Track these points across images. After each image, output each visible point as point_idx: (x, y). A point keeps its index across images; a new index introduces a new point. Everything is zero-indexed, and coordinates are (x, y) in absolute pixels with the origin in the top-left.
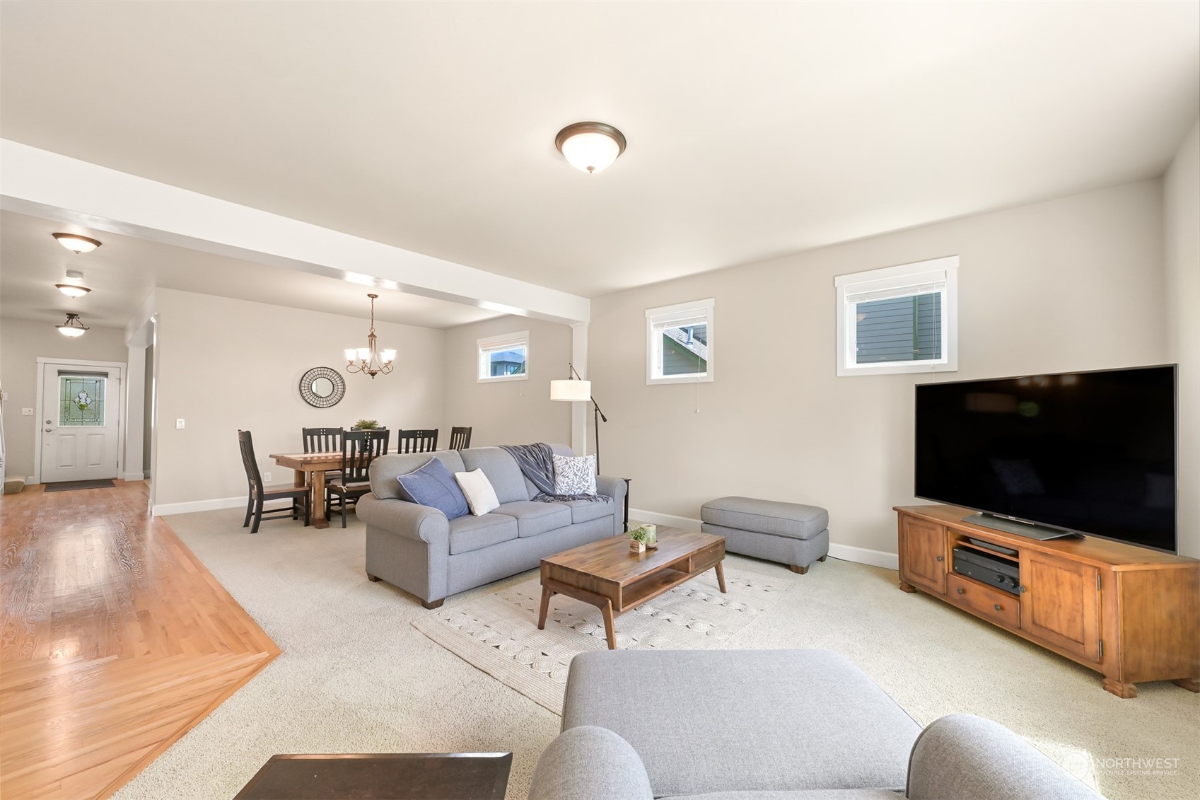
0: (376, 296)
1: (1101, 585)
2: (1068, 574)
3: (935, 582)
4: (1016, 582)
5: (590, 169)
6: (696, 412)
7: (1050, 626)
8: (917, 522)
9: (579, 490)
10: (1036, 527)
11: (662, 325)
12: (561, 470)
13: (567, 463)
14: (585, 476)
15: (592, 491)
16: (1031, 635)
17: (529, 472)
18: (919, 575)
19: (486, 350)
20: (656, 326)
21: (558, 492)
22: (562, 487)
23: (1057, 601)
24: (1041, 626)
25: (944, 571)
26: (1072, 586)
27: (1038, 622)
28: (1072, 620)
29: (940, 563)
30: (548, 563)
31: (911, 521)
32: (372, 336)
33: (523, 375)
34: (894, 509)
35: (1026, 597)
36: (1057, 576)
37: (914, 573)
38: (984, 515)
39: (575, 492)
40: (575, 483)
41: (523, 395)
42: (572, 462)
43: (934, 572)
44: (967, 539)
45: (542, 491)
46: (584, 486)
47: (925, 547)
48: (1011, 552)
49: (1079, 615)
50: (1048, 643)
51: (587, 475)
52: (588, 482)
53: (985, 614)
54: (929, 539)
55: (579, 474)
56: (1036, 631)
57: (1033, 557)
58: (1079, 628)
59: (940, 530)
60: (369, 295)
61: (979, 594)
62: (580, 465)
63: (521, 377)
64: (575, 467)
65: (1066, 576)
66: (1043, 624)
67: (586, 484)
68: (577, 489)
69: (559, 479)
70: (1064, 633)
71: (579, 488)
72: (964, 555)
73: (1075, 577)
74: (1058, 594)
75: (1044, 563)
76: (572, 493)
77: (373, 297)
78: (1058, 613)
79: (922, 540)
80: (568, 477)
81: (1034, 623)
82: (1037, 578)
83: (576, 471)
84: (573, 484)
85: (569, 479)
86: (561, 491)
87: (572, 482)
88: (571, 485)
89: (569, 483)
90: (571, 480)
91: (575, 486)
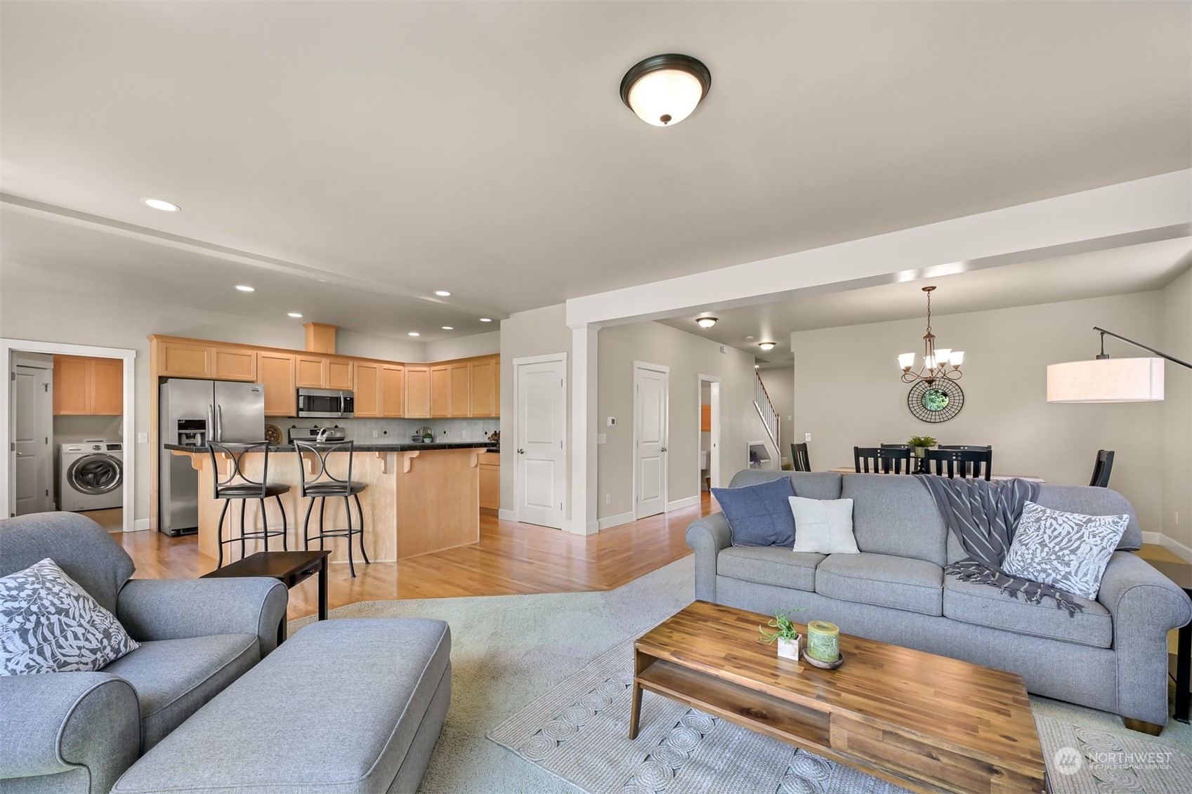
0: (934, 288)
5: (666, 118)
14: (1066, 552)
32: (929, 336)
46: (1055, 569)
52: (1068, 565)
60: (924, 289)
71: (1044, 571)
77: (929, 290)
83: (1046, 537)
84: (1032, 559)
85: (1028, 549)
86: (1014, 568)
87: (1031, 556)
88: (1029, 561)
89: (1026, 556)
90: (1031, 551)
91: (1035, 565)
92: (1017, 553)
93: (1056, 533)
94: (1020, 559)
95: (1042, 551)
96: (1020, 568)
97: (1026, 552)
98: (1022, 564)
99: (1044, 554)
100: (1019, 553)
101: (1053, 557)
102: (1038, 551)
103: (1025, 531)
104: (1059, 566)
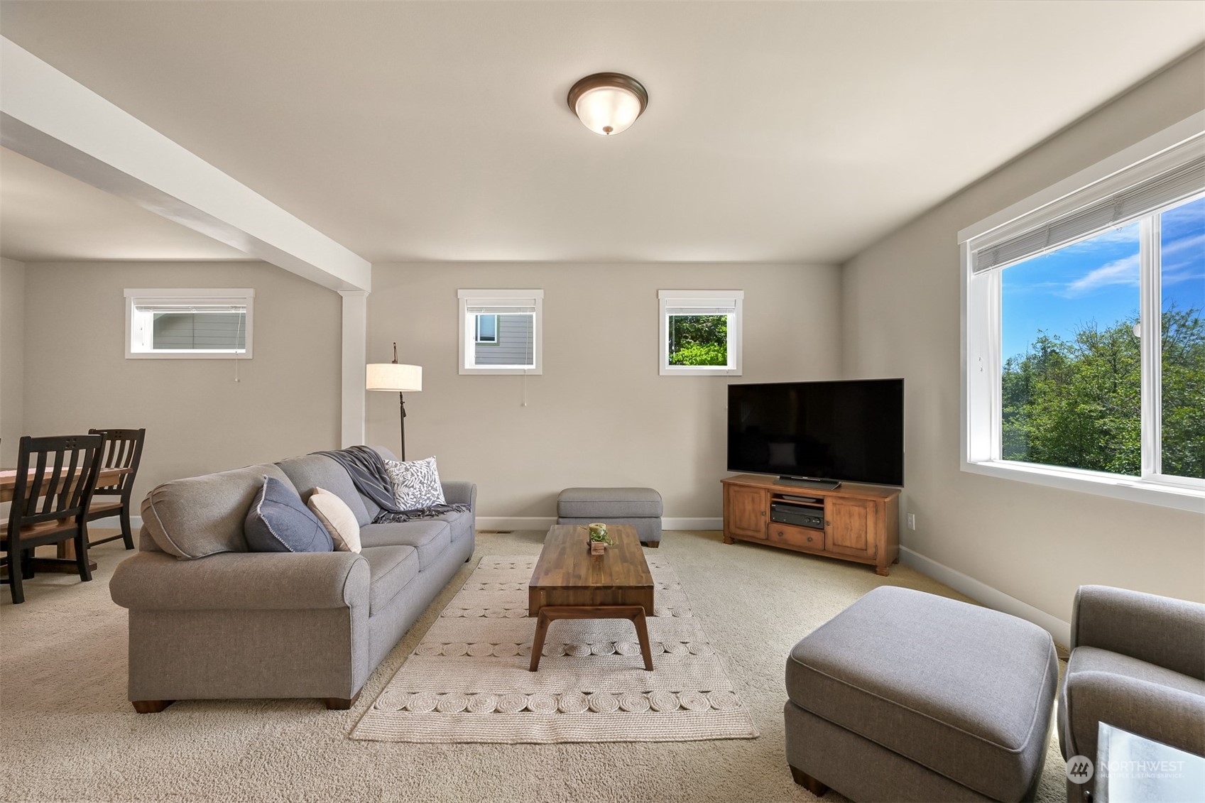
1: (877, 512)
2: (857, 508)
3: (758, 531)
4: (822, 519)
5: (608, 129)
6: (523, 405)
7: (844, 544)
8: (743, 489)
9: (428, 501)
10: (822, 482)
11: (480, 309)
12: (401, 479)
13: (407, 470)
14: (433, 483)
15: (442, 500)
16: (832, 552)
17: (365, 485)
18: (743, 529)
19: (141, 308)
20: (471, 310)
21: (402, 508)
22: (407, 500)
23: (850, 527)
24: (839, 545)
25: (766, 522)
26: (860, 515)
27: (837, 544)
28: (859, 537)
29: (763, 518)
30: (543, 588)
31: (737, 489)
33: (243, 351)
34: (721, 481)
35: (829, 529)
36: (850, 511)
37: (739, 528)
38: (781, 478)
39: (423, 505)
40: (423, 494)
41: (239, 381)
42: (414, 468)
43: (756, 525)
44: (780, 496)
45: (382, 507)
46: (433, 495)
47: (749, 507)
48: (814, 500)
49: (864, 532)
50: (843, 554)
51: (435, 481)
52: (436, 490)
53: (800, 547)
54: (753, 500)
55: (426, 482)
56: (836, 549)
57: (834, 501)
58: (863, 540)
59: (763, 493)
61: (794, 535)
62: (424, 470)
63: (236, 354)
64: (419, 474)
65: (856, 510)
66: (840, 543)
67: (435, 493)
68: (426, 500)
69: (401, 491)
70: (854, 546)
71: (429, 498)
72: (779, 508)
73: (862, 511)
74: (851, 522)
75: (842, 504)
76: (420, 507)
78: (850, 535)
79: (746, 501)
80: (413, 486)
81: (834, 544)
82: (837, 514)
83: (421, 478)
84: (420, 494)
85: (415, 489)
86: (408, 505)
87: (419, 492)
88: (419, 496)
89: (416, 494)
90: (418, 490)
91: (423, 497)
92: (408, 494)
93: (423, 474)
94: (413, 497)
95: (424, 487)
96: (413, 503)
97: (415, 491)
98: (415, 500)
99: (425, 488)
100: (410, 493)
101: (430, 488)
102: (422, 487)
103: (404, 478)
104: (434, 492)
